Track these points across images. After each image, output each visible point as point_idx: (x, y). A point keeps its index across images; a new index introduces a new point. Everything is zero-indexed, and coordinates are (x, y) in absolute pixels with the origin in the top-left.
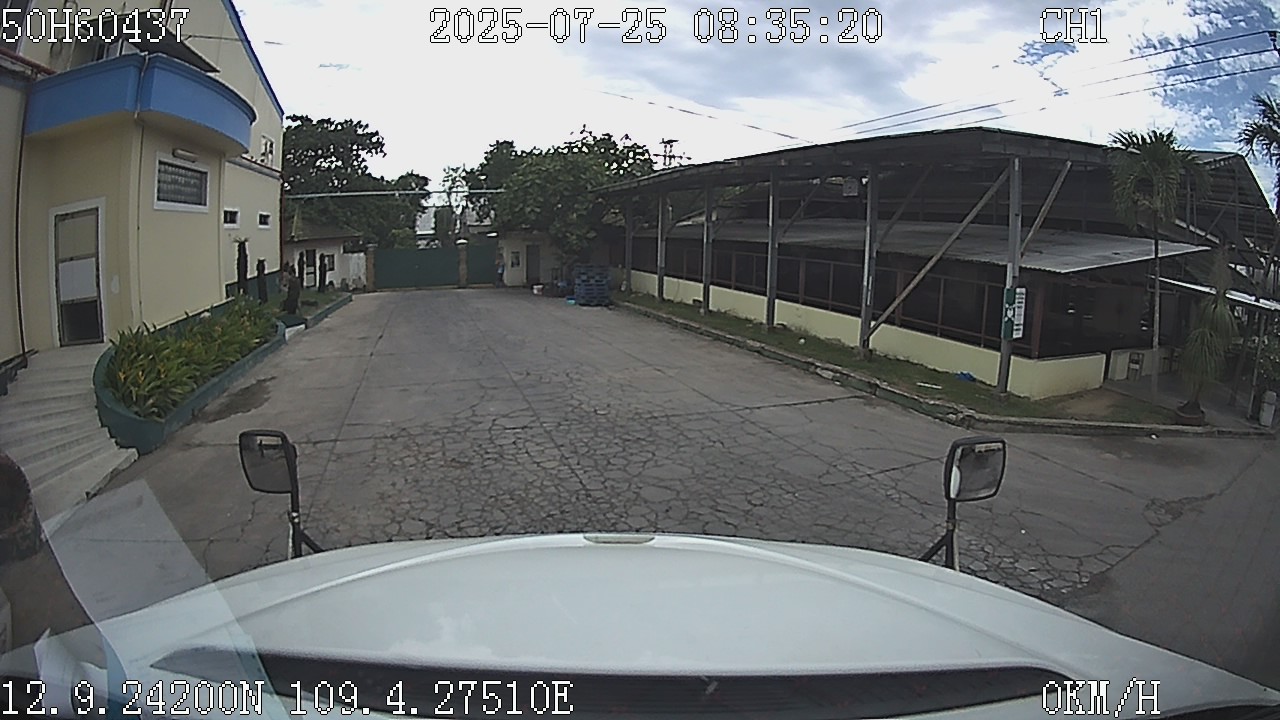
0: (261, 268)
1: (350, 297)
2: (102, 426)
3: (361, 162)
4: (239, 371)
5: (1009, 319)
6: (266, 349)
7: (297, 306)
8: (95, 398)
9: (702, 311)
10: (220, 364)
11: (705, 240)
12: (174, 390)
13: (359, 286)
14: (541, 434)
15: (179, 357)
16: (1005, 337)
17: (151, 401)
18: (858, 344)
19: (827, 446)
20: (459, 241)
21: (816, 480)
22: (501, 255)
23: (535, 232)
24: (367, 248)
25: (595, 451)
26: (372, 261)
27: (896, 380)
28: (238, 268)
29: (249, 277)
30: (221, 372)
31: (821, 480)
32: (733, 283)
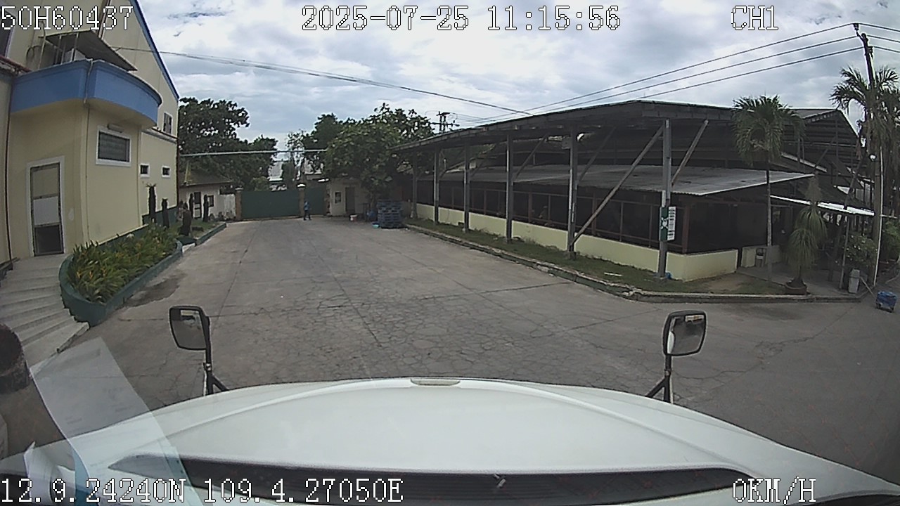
0: (164, 204)
1: (225, 224)
2: (65, 307)
3: (231, 131)
4: (153, 274)
5: (664, 228)
6: (171, 258)
7: (189, 232)
8: (60, 290)
9: (464, 230)
10: (140, 268)
11: (465, 182)
12: (112, 284)
13: (231, 218)
14: (351, 310)
15: (114, 263)
16: (662, 240)
17: (97, 291)
18: (566, 249)
19: (539, 314)
20: (299, 186)
21: (529, 334)
22: (328, 195)
23: (351, 178)
24: (236, 191)
25: (386, 319)
26: (240, 200)
27: (590, 272)
28: (150, 205)
29: (157, 210)
30: (141, 274)
31: (532, 335)
32: (485, 210)
